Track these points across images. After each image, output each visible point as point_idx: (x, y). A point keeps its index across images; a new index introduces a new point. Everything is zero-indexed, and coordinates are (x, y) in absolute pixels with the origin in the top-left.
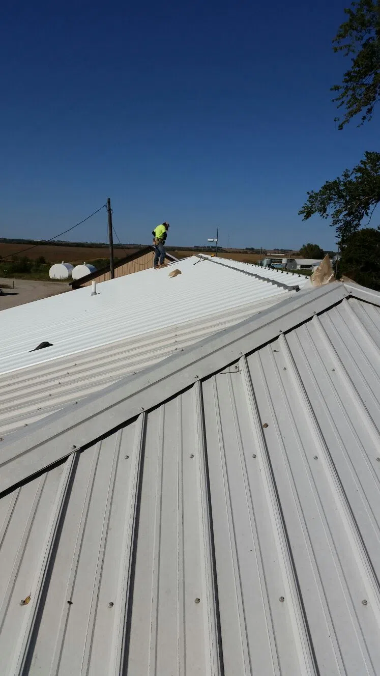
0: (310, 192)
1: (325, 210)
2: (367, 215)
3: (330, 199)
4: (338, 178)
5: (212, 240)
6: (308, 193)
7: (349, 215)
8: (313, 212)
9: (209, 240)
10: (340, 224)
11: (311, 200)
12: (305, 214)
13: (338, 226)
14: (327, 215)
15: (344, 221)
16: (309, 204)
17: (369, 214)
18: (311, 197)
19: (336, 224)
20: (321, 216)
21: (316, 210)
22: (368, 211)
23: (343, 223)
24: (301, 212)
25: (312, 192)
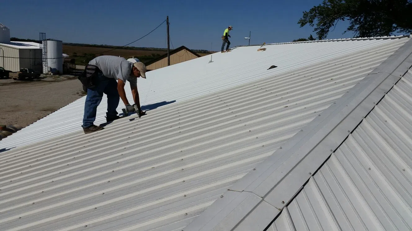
0: (304, 12)
1: (312, 22)
2: (333, 26)
3: (315, 16)
4: (320, 4)
5: (247, 38)
6: (303, 12)
7: (323, 25)
8: (306, 23)
9: (245, 38)
10: (319, 30)
11: (305, 16)
12: (301, 24)
13: (317, 31)
14: (313, 25)
15: (320, 29)
16: (303, 19)
17: (334, 25)
18: (305, 14)
19: (316, 30)
20: (310, 25)
21: (308, 22)
22: (334, 23)
23: (320, 30)
24: (299, 23)
25: (306, 12)
